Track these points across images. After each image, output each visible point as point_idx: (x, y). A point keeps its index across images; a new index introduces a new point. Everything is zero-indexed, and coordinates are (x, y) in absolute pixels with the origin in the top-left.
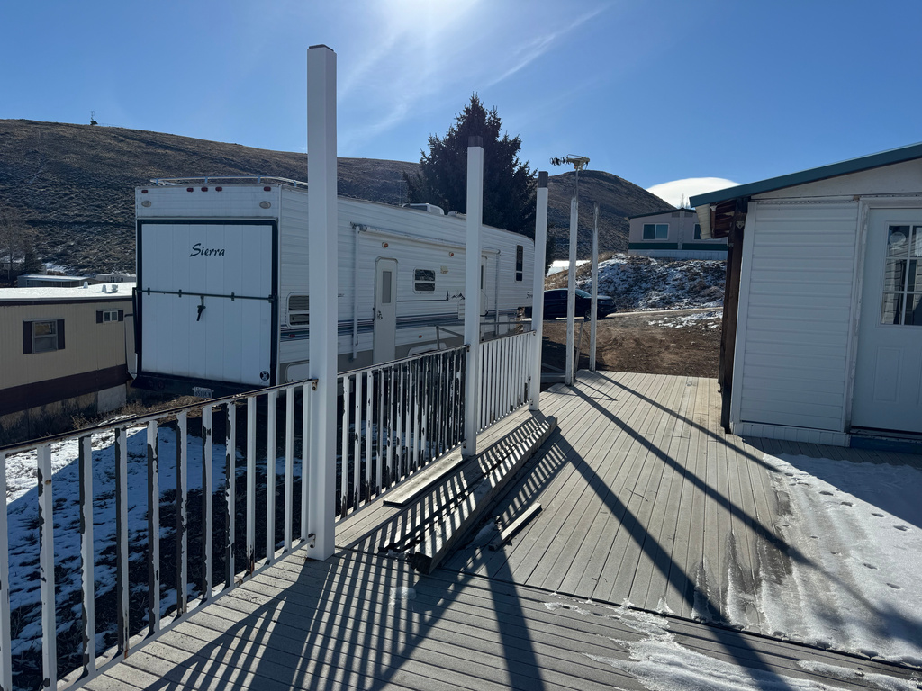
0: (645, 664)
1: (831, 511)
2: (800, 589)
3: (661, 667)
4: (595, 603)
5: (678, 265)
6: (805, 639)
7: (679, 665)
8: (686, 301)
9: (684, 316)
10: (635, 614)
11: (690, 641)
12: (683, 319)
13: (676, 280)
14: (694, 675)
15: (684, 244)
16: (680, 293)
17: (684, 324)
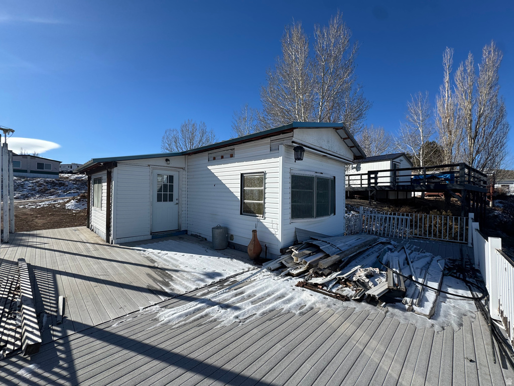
0: (166, 320)
1: (165, 257)
2: (179, 279)
3: (171, 317)
4: (131, 315)
5: (30, 180)
6: (192, 290)
7: (175, 313)
8: (37, 196)
9: (41, 202)
10: (147, 309)
11: (169, 306)
12: (40, 204)
13: (30, 187)
14: (181, 313)
15: (31, 171)
16: (33, 192)
17: (42, 206)
